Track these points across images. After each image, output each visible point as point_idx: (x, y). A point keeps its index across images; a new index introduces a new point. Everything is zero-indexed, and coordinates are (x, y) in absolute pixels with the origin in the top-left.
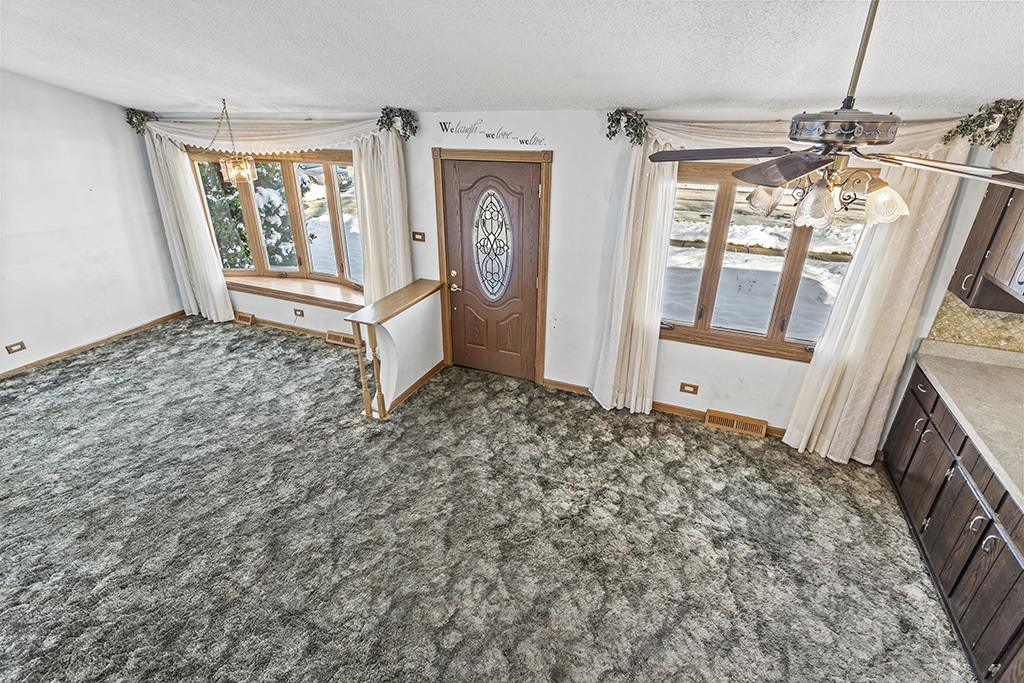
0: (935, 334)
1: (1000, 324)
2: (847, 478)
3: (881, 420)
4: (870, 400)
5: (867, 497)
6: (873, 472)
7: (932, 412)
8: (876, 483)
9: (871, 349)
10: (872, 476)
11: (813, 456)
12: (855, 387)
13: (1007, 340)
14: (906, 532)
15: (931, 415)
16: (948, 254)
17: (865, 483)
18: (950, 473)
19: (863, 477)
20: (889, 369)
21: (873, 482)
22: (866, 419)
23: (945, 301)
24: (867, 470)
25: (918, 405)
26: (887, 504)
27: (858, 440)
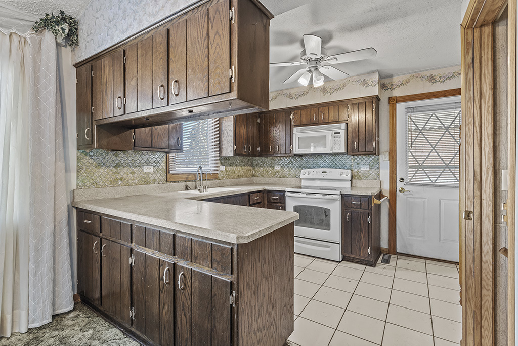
0: (80, 184)
1: (114, 170)
2: (57, 333)
3: (67, 265)
4: (51, 250)
5: (81, 335)
6: (77, 313)
7: (101, 232)
8: (82, 319)
9: (35, 204)
10: (77, 316)
11: (13, 339)
12: (32, 243)
13: (121, 179)
14: (121, 335)
15: (101, 235)
16: (68, 124)
17: (74, 325)
18: (132, 260)
19: (70, 322)
20: (57, 217)
21: (79, 320)
22: (54, 269)
23: (79, 159)
24: (72, 315)
25: (90, 235)
26: (99, 328)
27: (54, 293)
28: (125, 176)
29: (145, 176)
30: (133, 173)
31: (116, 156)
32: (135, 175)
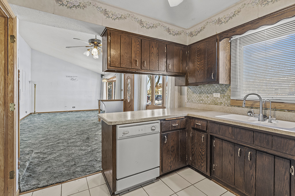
28: (203, 98)
29: (215, 99)
30: (208, 97)
31: (200, 88)
32: (209, 98)
